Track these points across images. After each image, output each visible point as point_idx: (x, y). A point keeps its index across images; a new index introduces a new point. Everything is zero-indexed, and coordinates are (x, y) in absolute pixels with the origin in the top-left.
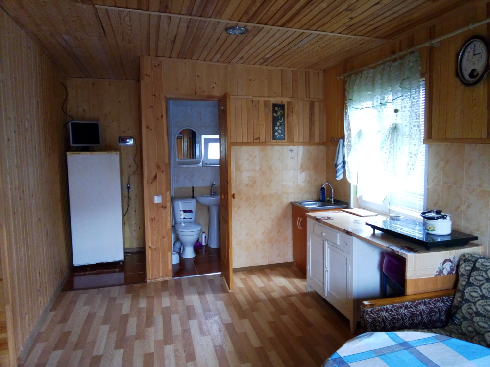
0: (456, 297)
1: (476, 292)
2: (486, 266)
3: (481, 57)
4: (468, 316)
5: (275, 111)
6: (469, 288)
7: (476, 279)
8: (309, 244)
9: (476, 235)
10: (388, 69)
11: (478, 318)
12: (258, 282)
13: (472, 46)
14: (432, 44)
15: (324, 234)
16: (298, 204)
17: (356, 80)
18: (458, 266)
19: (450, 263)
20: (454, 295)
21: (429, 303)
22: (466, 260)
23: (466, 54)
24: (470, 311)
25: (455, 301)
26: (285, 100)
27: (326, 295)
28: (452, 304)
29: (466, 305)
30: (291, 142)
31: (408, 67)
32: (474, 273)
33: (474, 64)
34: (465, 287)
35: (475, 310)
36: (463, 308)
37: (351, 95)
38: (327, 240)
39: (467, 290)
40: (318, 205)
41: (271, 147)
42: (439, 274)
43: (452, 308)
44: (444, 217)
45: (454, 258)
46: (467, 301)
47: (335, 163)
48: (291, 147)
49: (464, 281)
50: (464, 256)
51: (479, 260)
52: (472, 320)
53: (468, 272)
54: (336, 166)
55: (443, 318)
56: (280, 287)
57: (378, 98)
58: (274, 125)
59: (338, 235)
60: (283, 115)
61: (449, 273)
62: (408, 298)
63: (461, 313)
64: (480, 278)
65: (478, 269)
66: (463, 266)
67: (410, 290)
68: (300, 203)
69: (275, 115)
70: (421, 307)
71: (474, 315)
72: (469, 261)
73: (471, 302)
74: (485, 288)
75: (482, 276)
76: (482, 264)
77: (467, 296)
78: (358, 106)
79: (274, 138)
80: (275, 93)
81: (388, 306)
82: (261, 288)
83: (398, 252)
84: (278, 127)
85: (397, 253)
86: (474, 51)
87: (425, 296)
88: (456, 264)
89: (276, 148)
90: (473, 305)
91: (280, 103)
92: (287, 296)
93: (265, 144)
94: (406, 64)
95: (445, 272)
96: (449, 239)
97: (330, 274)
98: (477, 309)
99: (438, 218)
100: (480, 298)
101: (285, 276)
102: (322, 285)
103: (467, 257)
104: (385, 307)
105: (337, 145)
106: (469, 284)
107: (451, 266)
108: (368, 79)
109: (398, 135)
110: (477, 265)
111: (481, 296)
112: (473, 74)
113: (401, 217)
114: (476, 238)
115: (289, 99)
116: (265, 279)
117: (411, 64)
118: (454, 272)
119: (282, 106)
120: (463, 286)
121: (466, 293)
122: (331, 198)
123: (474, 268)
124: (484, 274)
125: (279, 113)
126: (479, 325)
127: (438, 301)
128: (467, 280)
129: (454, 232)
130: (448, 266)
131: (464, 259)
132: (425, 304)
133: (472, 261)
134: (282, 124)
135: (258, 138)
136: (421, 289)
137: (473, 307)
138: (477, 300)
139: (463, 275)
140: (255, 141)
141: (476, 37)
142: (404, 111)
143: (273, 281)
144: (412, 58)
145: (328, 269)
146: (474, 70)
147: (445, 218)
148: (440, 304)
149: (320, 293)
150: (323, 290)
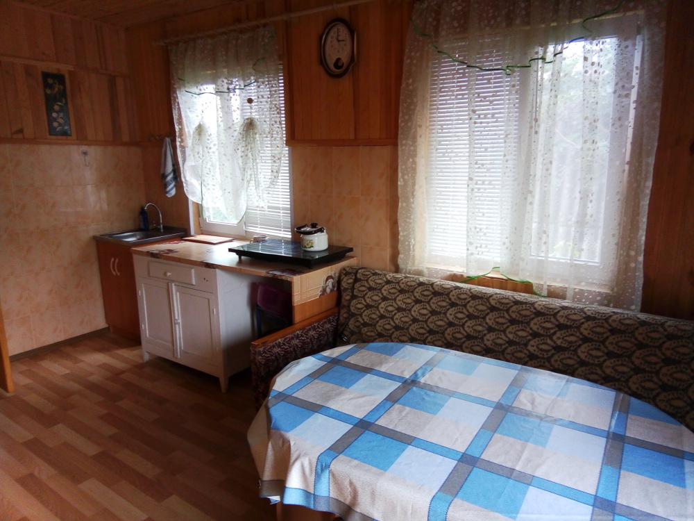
0: (341, 314)
1: (361, 303)
2: (367, 275)
3: (345, 45)
4: (355, 330)
5: (46, 85)
6: (354, 301)
7: (359, 291)
8: (142, 293)
9: (350, 246)
10: (234, 42)
11: (365, 329)
12: (56, 369)
13: (335, 30)
14: (291, 18)
15: (169, 274)
16: (106, 237)
17: (186, 50)
18: (339, 282)
19: (331, 280)
20: (339, 313)
21: (318, 327)
22: (347, 274)
23: (329, 39)
24: (357, 324)
25: (341, 318)
26: (64, 68)
27: (179, 357)
28: (337, 323)
29: (352, 319)
30: (83, 139)
31: (262, 43)
32: (357, 285)
33: (338, 52)
34: (350, 301)
35: (362, 322)
36: (350, 323)
37: (180, 72)
38: (173, 281)
39: (352, 304)
40: (138, 237)
41: (47, 147)
42: (323, 294)
43: (339, 327)
44: (321, 230)
45: (335, 274)
46: (353, 315)
47: (162, 172)
48: (84, 148)
49: (348, 295)
50: (344, 269)
51: (360, 271)
52: (360, 332)
53: (351, 285)
54: (164, 176)
55: (331, 340)
56: (99, 366)
57: (223, 82)
58: (49, 110)
59: (193, 271)
60: (63, 94)
61: (332, 291)
62: (296, 327)
63: (348, 329)
64: (363, 288)
65: (360, 280)
66: (345, 280)
67: (298, 317)
68: (111, 235)
69: (49, 92)
70: (312, 333)
71: (362, 326)
72: (350, 273)
73: (357, 315)
74: (368, 298)
75: (364, 286)
76: (363, 275)
77: (352, 310)
78: (194, 90)
79: (52, 131)
80: (44, 54)
81: (280, 340)
82: (65, 376)
83: (281, 276)
84: (57, 112)
85: (280, 278)
86: (338, 36)
87: (313, 320)
88: (337, 279)
89: (56, 149)
90: (359, 317)
91: (55, 72)
92: (116, 375)
93: (35, 141)
94: (260, 39)
95: (328, 290)
96: (326, 254)
97: (183, 327)
98: (363, 320)
99: (315, 232)
100: (365, 309)
101: (101, 350)
102: (170, 345)
103: (347, 270)
104: (277, 342)
105: (161, 146)
106: (354, 297)
107: (332, 283)
108: (206, 52)
109: (256, 134)
110: (358, 276)
111: (366, 306)
112: (337, 64)
113: (267, 238)
114: (351, 250)
115: (71, 68)
116: (68, 363)
117: (266, 40)
118: (335, 289)
119: (60, 78)
120: (347, 300)
121: (351, 308)
122: (159, 224)
123: (356, 280)
124: (366, 284)
125: (56, 90)
126: (367, 335)
127: (325, 322)
128: (351, 294)
129: (330, 246)
130: (330, 282)
131: (344, 272)
132: (314, 329)
133: (352, 273)
134: (63, 109)
135: (21, 131)
136: (308, 314)
137: (360, 320)
138: (362, 311)
139: (346, 289)
140: (15, 136)
141: (340, 20)
142: (261, 102)
143: (83, 361)
144: (266, 32)
145: (180, 321)
146: (338, 60)
147: (323, 232)
148: (327, 326)
149: (169, 356)
150: (174, 352)
